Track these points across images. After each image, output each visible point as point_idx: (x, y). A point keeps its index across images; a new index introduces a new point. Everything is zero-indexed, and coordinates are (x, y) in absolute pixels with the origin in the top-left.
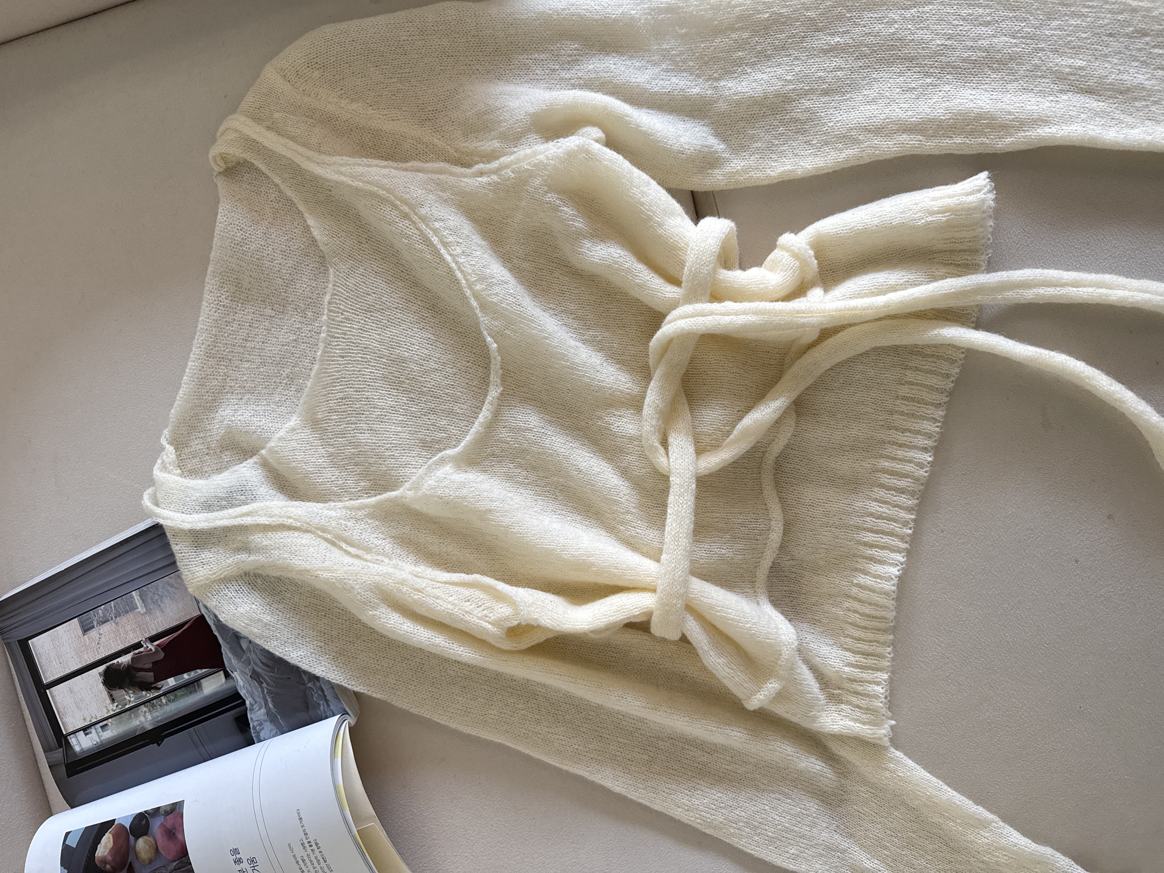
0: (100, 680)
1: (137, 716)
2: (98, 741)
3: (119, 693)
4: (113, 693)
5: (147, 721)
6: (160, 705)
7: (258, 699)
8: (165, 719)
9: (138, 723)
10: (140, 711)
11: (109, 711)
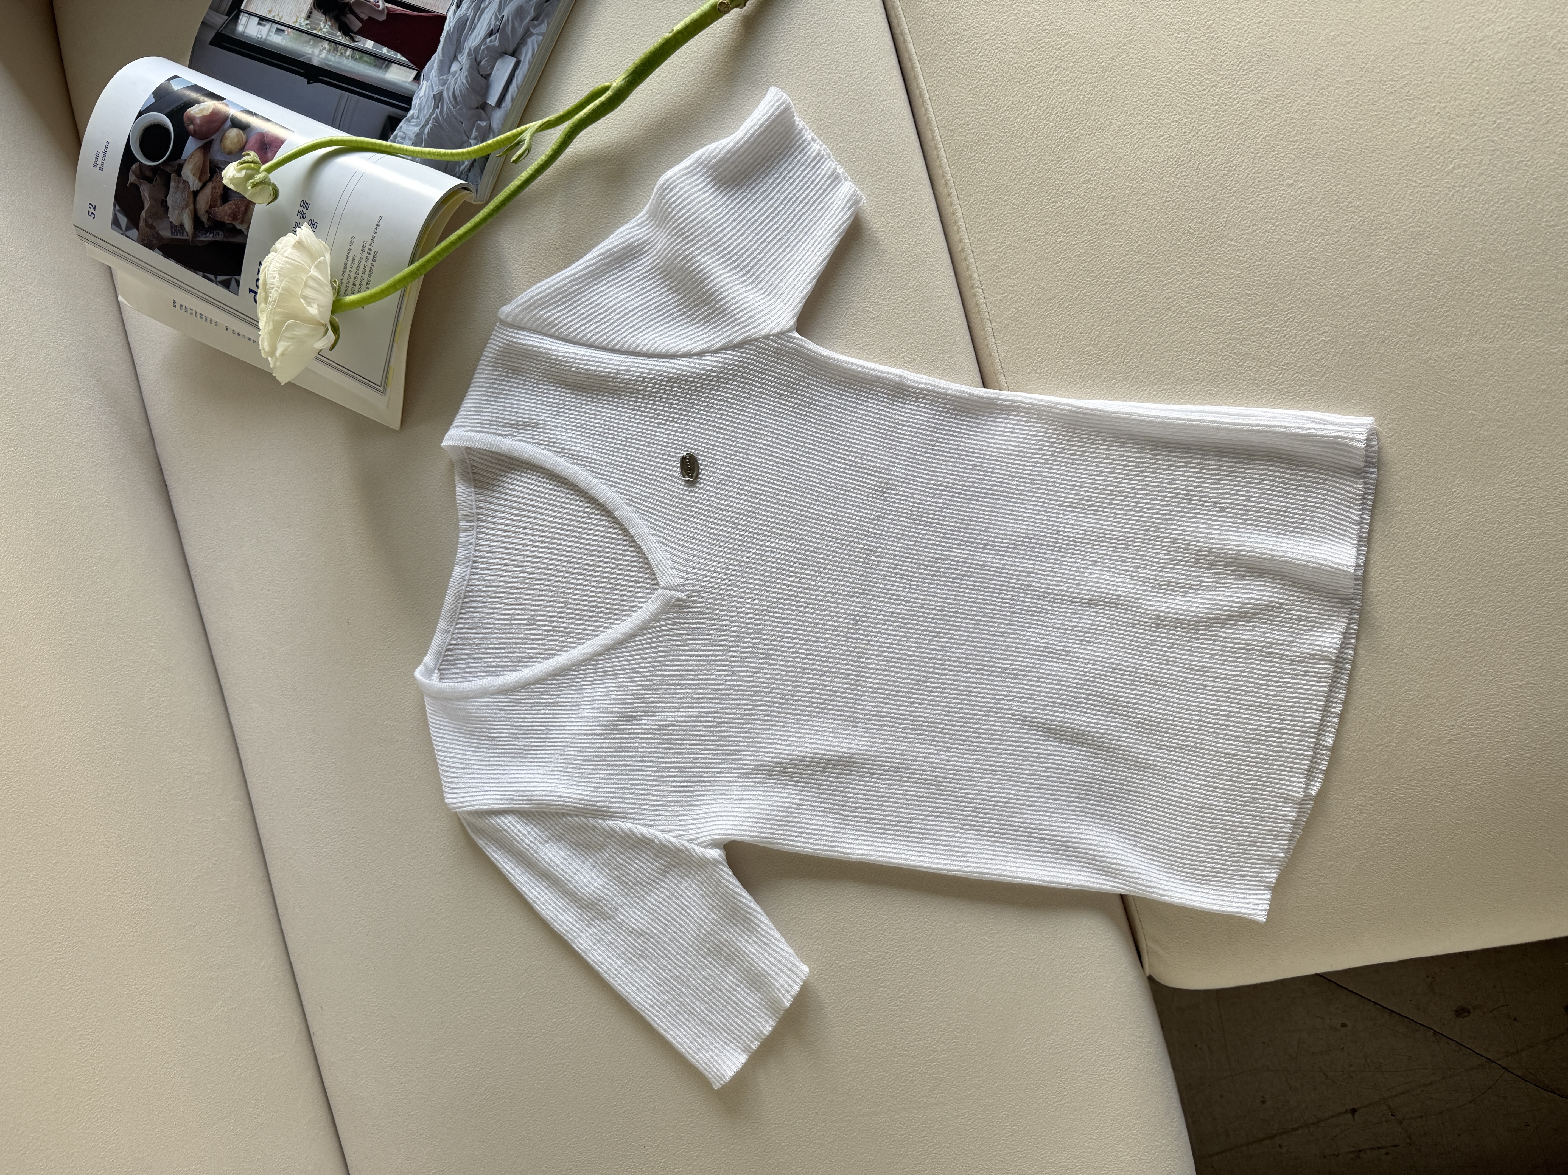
1: (314, 46)
2: (262, 36)
5: (318, 56)
6: (342, 54)
7: (421, 117)
8: (335, 68)
9: (310, 52)
10: (320, 44)
11: (295, 22)
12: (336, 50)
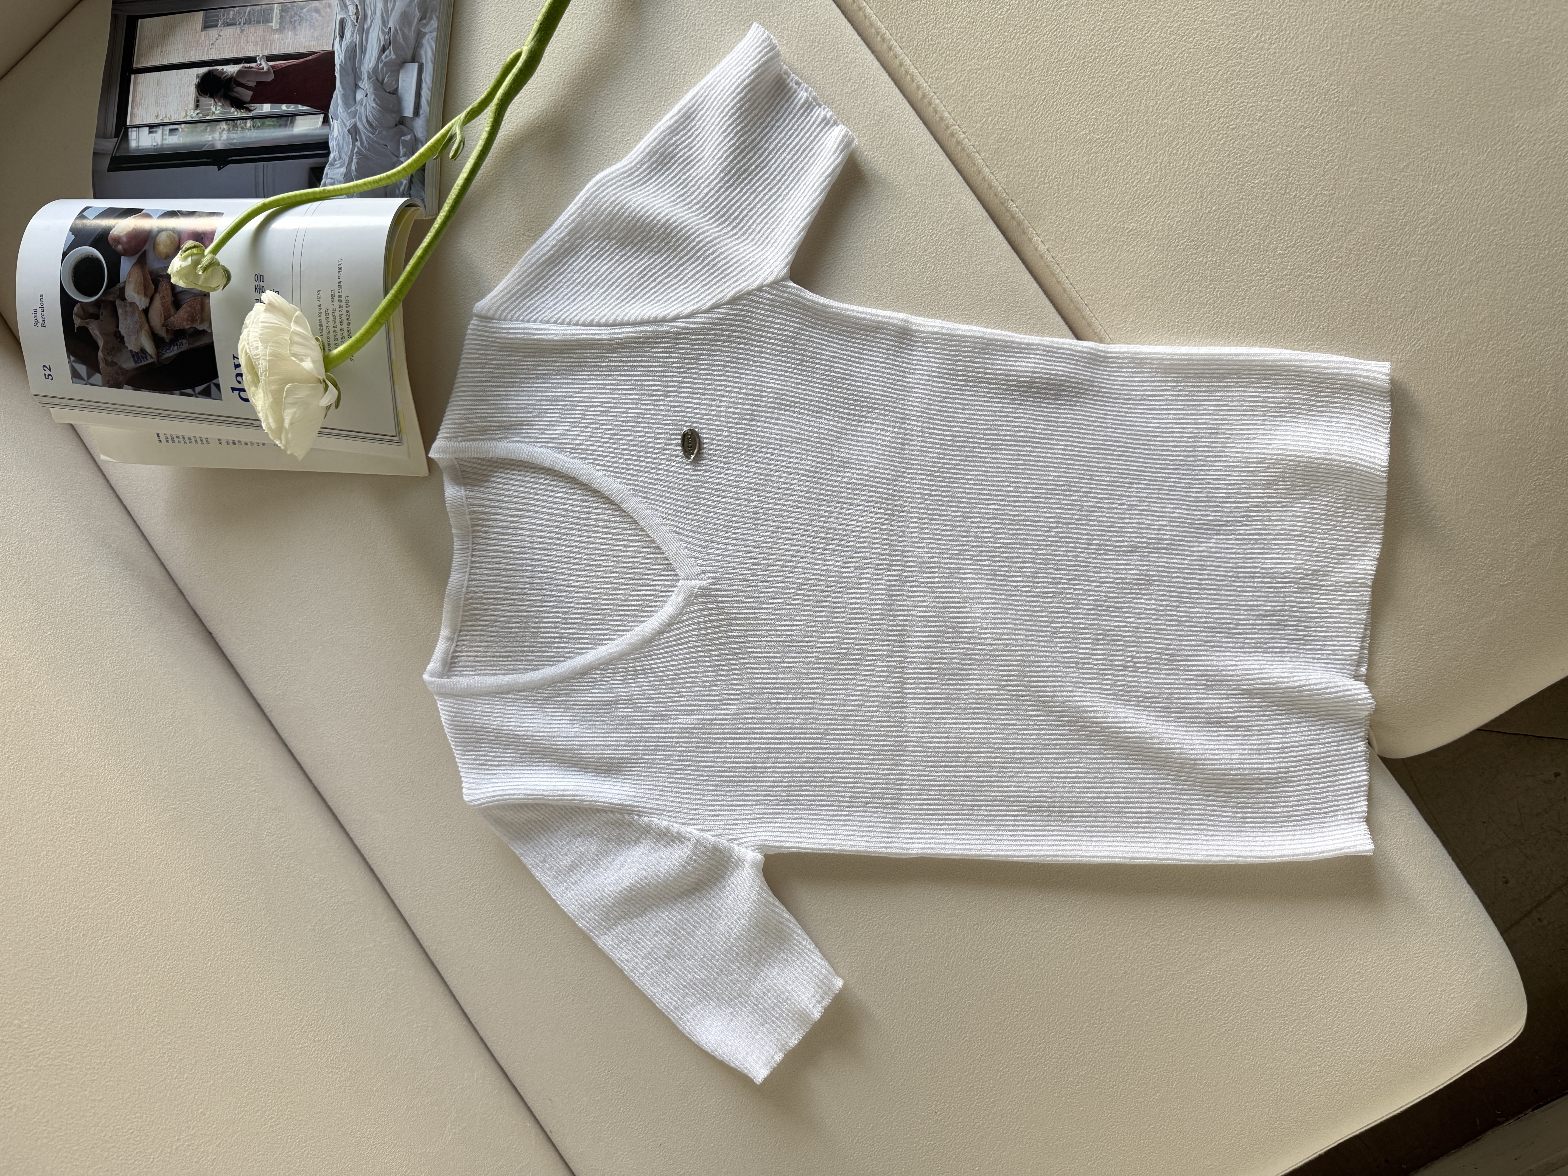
0: (196, 81)
1: (213, 131)
2: (160, 143)
5: (220, 140)
6: (242, 128)
7: (344, 156)
8: (240, 143)
9: (210, 138)
11: (187, 115)
12: (235, 126)
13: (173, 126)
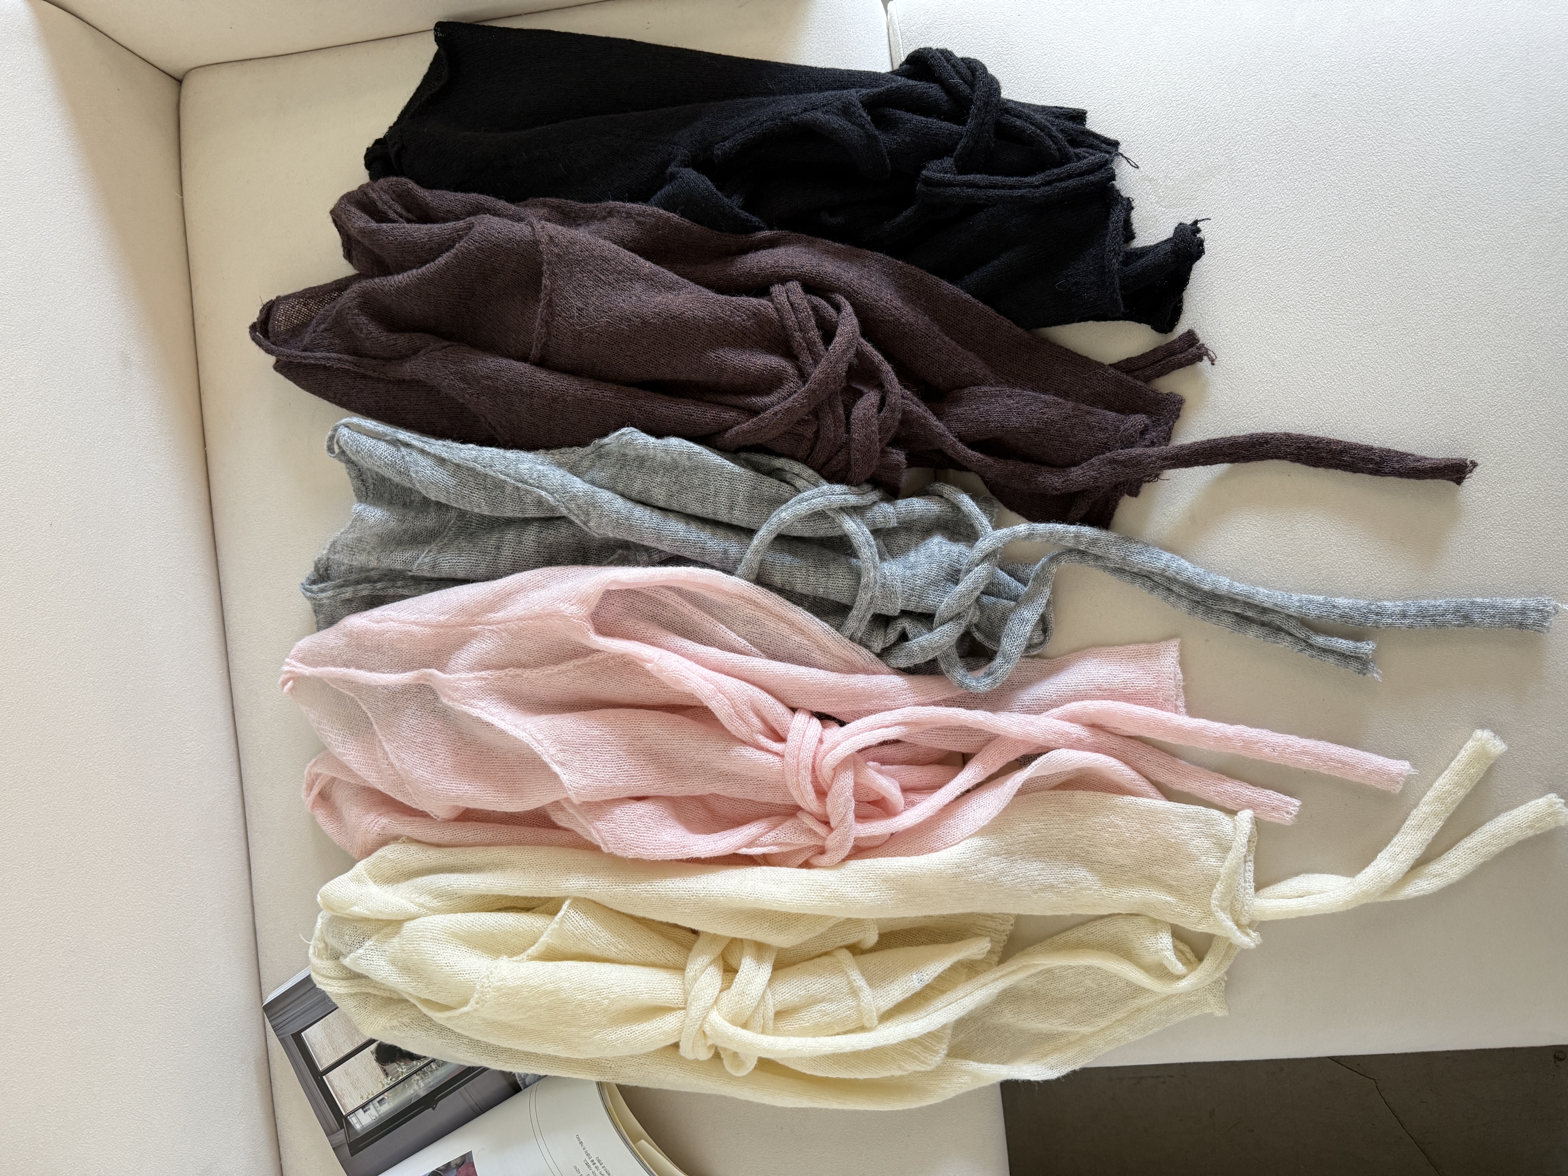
0: (373, 1057)
1: (410, 1086)
2: (377, 1115)
3: (391, 1067)
4: (386, 1067)
5: (420, 1088)
6: (431, 1071)
8: (437, 1082)
9: (413, 1091)
10: (412, 1081)
11: (384, 1085)
12: (425, 1073)
13: (379, 1098)
